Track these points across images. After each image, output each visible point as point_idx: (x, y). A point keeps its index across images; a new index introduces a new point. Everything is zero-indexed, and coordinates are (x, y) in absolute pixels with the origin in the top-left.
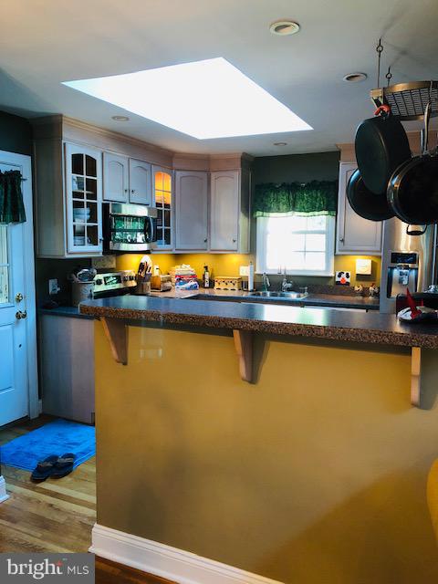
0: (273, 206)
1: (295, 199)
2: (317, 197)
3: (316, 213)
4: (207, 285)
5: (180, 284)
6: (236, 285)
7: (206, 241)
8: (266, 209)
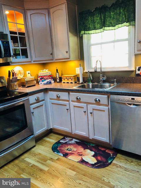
0: (91, 26)
1: (105, 18)
2: (120, 13)
3: (120, 25)
4: (58, 81)
5: (43, 81)
6: (73, 80)
7: (51, 54)
8: (87, 29)
